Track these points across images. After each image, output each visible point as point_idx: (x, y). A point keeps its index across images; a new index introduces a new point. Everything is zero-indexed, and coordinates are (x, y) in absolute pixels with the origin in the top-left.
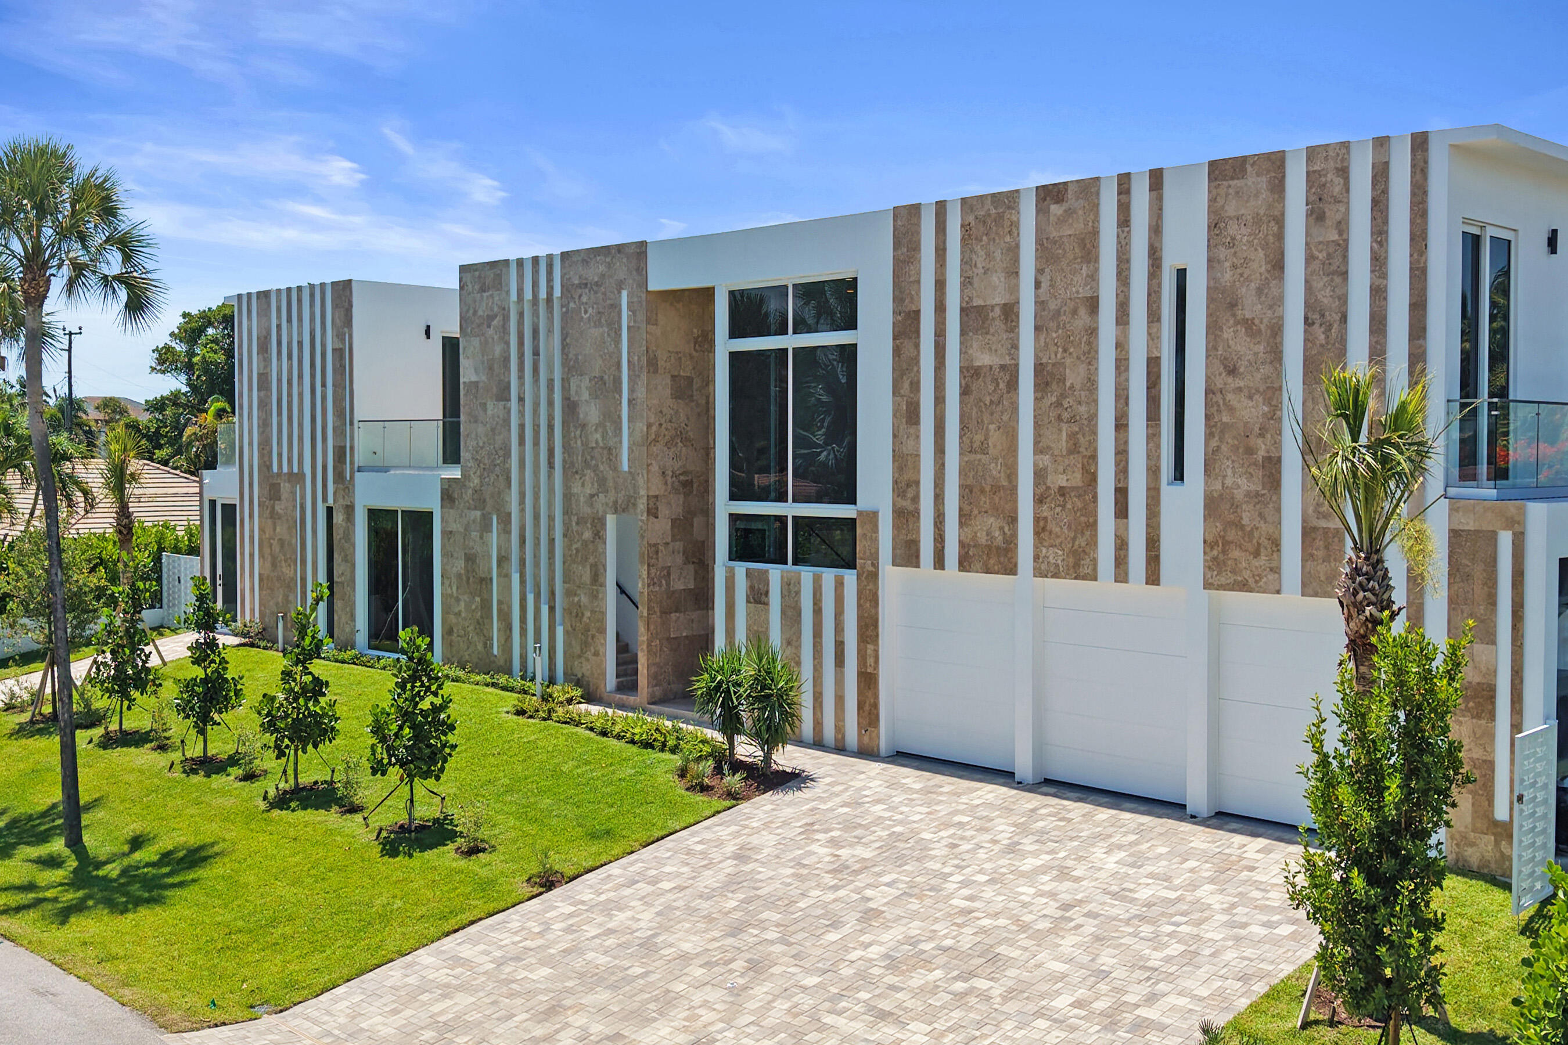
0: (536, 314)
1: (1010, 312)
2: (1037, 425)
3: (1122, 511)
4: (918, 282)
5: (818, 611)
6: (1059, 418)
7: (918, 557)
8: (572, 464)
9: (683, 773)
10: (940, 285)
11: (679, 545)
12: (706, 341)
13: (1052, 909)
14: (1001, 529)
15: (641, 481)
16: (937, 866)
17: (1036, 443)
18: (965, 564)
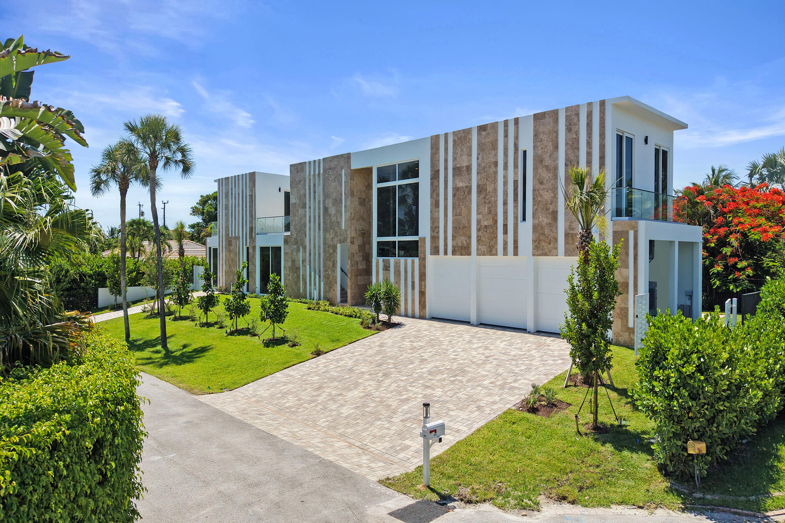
0: (315, 179)
1: (469, 168)
2: (478, 205)
3: (505, 232)
4: (439, 160)
5: (406, 272)
6: (485, 202)
7: (439, 252)
8: (326, 228)
9: (362, 323)
10: (446, 161)
11: (361, 254)
12: (369, 186)
13: (483, 357)
14: (466, 240)
15: (348, 232)
16: (445, 347)
17: (477, 211)
18: (454, 253)
